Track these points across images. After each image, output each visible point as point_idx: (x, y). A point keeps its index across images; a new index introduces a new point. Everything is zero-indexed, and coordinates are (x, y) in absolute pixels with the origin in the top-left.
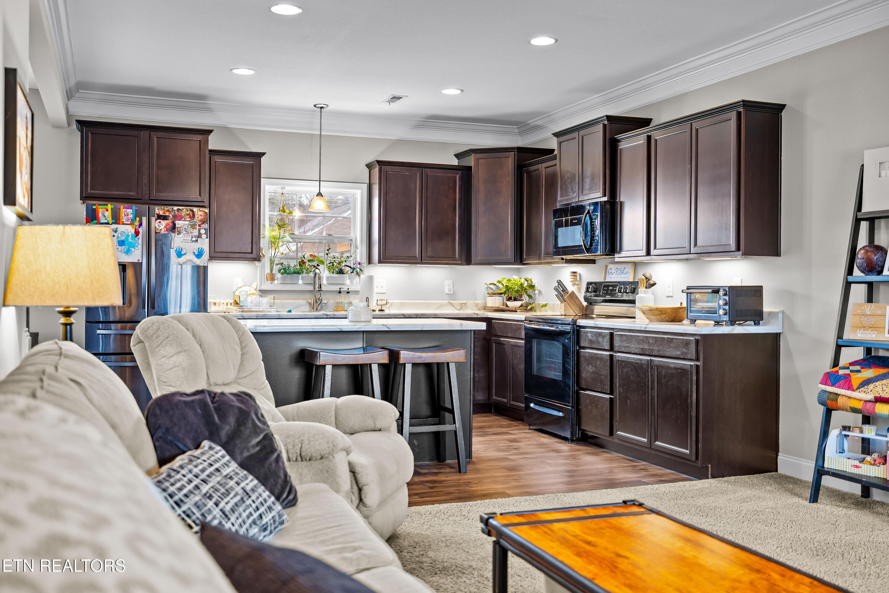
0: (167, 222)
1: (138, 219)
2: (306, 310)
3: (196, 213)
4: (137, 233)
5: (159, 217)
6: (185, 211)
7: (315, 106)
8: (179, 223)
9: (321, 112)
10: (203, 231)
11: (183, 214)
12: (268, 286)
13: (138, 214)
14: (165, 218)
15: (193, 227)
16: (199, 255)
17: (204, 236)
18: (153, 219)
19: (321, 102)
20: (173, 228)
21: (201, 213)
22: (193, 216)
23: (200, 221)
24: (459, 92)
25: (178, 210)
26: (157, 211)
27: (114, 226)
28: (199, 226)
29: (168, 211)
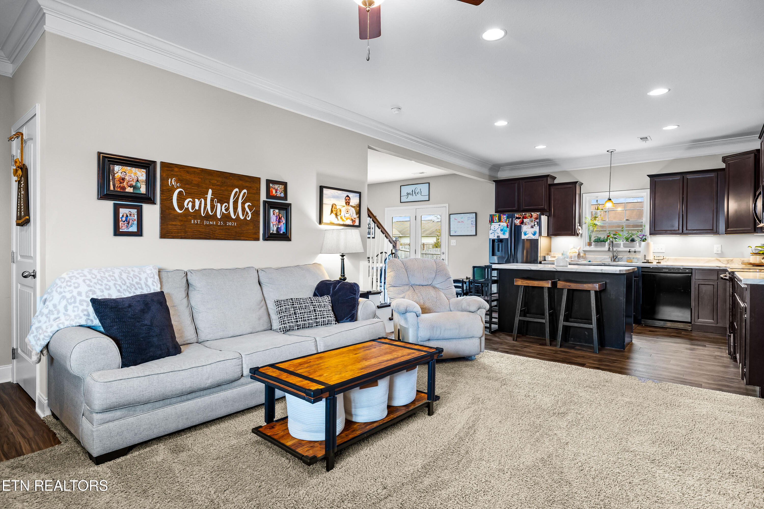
0: (520, 220)
1: (508, 219)
2: (608, 261)
3: (533, 215)
4: (507, 226)
5: (517, 218)
6: (528, 214)
7: (608, 151)
8: (525, 220)
9: (611, 154)
10: (536, 223)
11: (527, 216)
12: (588, 248)
13: (508, 217)
14: (519, 218)
15: (532, 221)
16: (534, 234)
17: (536, 225)
18: (514, 219)
19: (611, 149)
20: (522, 223)
21: (536, 215)
22: (531, 217)
23: (535, 218)
24: (676, 127)
25: (525, 214)
26: (516, 216)
27: (499, 223)
28: (534, 221)
29: (521, 215)
